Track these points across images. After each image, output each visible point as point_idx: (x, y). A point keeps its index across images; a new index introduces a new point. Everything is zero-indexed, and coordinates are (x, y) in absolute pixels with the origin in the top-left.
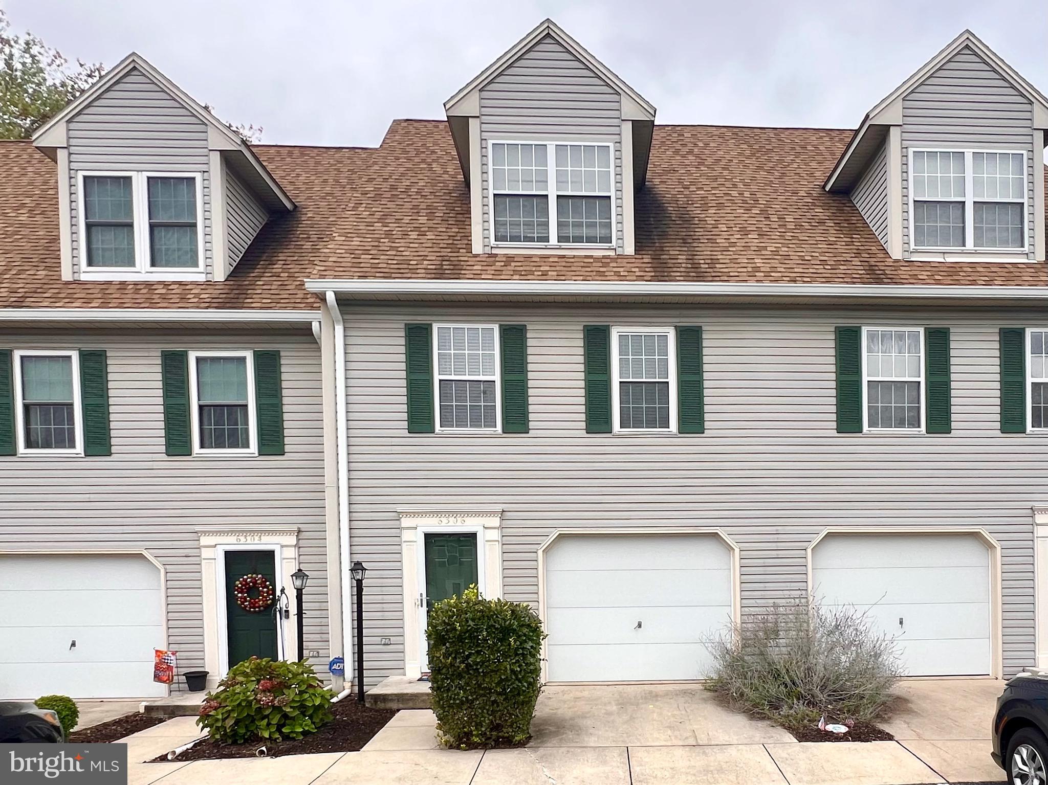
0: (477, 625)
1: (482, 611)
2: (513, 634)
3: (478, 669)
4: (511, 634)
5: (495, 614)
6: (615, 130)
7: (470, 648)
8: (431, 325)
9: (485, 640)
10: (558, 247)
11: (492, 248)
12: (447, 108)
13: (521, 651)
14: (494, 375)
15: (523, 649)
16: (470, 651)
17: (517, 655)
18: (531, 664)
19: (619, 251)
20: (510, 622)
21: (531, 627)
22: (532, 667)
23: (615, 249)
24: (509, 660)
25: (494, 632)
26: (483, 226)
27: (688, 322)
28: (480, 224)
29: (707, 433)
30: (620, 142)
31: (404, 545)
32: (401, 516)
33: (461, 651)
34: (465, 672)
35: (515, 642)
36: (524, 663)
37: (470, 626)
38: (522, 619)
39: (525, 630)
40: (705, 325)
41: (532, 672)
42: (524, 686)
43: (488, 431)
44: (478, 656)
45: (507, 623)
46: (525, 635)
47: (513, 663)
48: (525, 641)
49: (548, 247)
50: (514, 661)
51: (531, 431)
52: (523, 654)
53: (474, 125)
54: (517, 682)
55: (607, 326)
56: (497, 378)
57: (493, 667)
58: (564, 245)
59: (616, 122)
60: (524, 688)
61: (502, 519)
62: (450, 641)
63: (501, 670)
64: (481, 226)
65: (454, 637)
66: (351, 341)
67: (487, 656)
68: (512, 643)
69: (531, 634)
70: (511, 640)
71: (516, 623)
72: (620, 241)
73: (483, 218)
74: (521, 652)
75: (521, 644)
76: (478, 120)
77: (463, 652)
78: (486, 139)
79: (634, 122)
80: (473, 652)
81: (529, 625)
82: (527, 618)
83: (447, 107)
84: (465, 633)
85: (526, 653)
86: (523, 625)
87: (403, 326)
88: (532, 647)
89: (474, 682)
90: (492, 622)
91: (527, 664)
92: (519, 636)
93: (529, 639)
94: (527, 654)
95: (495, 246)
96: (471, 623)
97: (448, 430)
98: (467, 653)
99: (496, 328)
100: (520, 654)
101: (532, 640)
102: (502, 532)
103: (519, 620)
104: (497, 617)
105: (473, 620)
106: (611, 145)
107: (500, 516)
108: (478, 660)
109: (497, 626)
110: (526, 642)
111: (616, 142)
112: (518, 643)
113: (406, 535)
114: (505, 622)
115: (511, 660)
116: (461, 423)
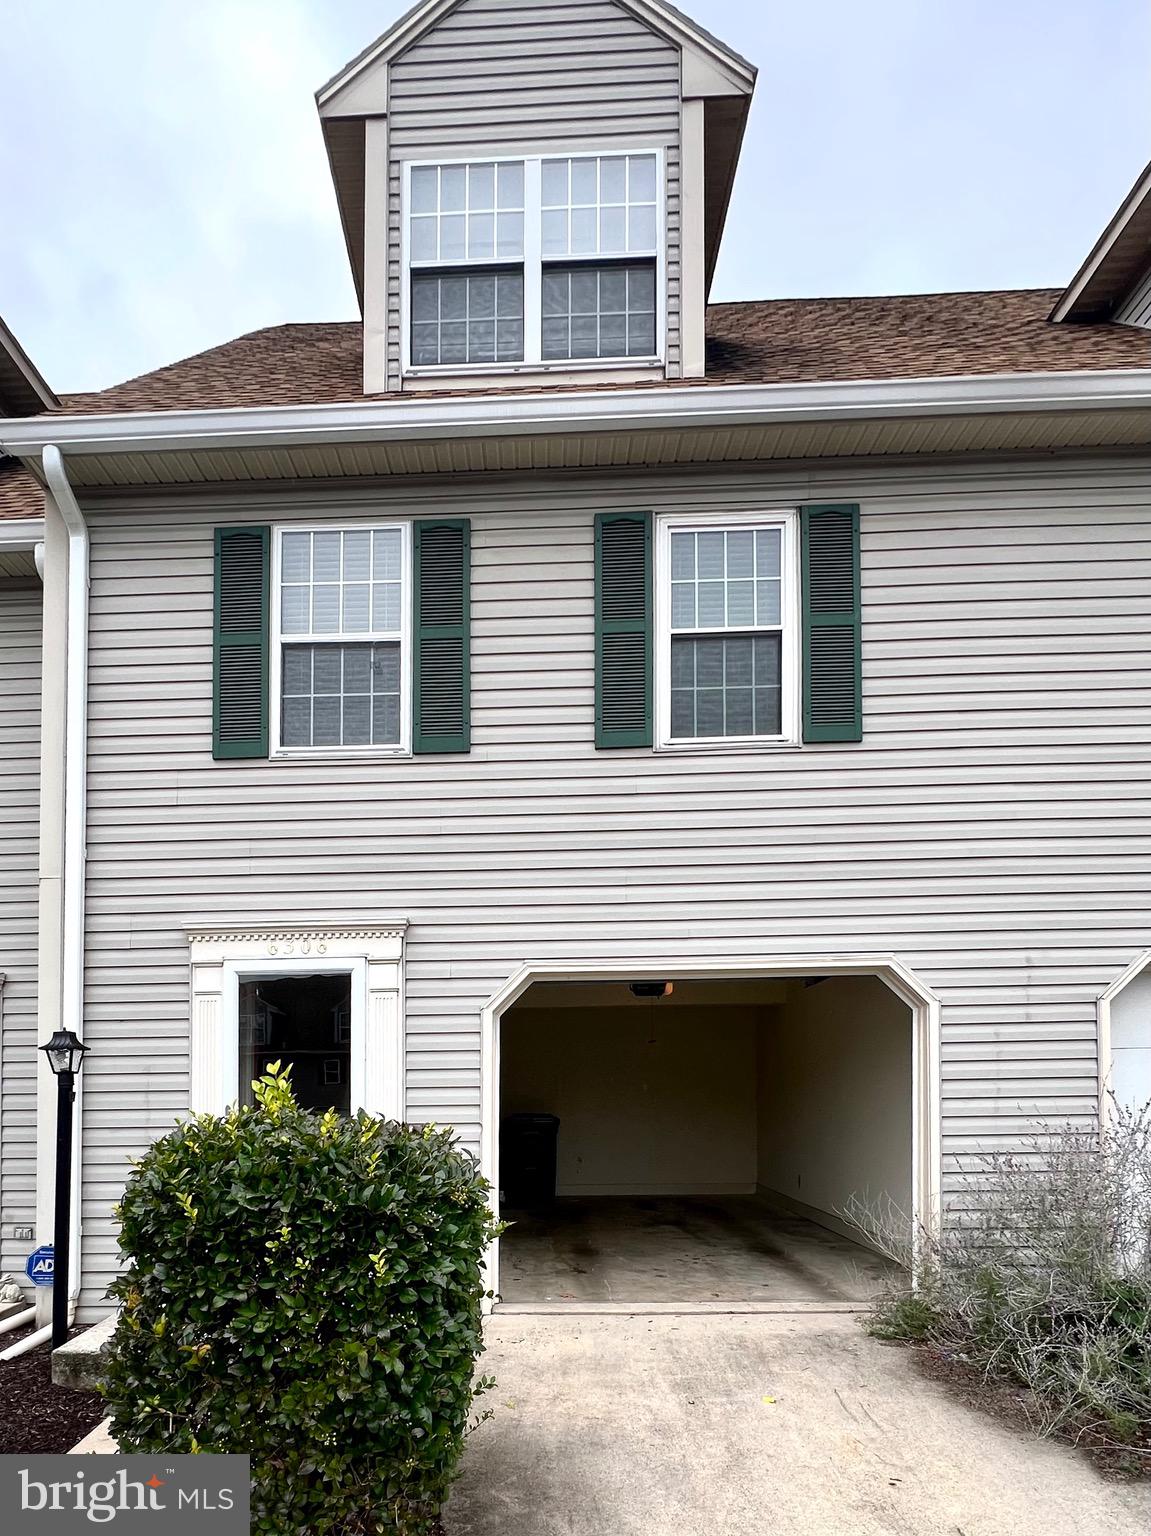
0: (262, 1200)
1: (284, 1151)
2: (387, 1232)
3: (259, 1360)
4: (379, 1234)
5: (329, 1161)
6: (669, 122)
7: (232, 1282)
8: (269, 529)
9: (285, 1256)
10: (542, 369)
11: (404, 379)
12: (320, 102)
13: (412, 1296)
14: (400, 630)
15: (420, 1286)
16: (230, 1295)
17: (399, 1308)
18: (449, 1337)
19: (672, 371)
20: (377, 1192)
21: (454, 1205)
22: (451, 1350)
23: (664, 368)
24: (366, 1329)
25: (318, 1227)
26: (388, 336)
27: (830, 494)
28: (381, 332)
29: (869, 741)
30: (677, 147)
31: (196, 1000)
32: (191, 939)
33: (200, 1294)
34: (212, 1371)
35: (391, 1263)
36: (422, 1336)
37: (234, 1203)
38: (423, 1178)
39: (430, 1217)
40: (864, 503)
41: (449, 1365)
42: (418, 1423)
43: (385, 749)
44: (260, 1311)
45: (368, 1192)
46: (429, 1233)
47: (381, 1342)
48: (431, 1259)
49: (521, 370)
50: (383, 1334)
51: (474, 750)
52: (420, 1307)
53: (375, 135)
54: (395, 1407)
55: (645, 512)
56: (405, 635)
57: (311, 1353)
58: (556, 364)
59: (670, 106)
60: (418, 1432)
61: (407, 943)
62: (167, 1256)
63: (338, 1366)
64: (383, 335)
65: (180, 1242)
66: (101, 570)
67: (290, 1314)
68: (381, 1266)
69: (453, 1228)
70: (373, 1257)
71: (399, 1193)
72: (674, 351)
73: (388, 320)
74: (414, 1299)
75: (414, 1267)
76: (382, 126)
77: (209, 1298)
78: (398, 162)
79: (709, 101)
80: (242, 1297)
81: (445, 1198)
82: (441, 1175)
83: (322, 99)
84: (215, 1230)
85: (429, 1300)
86: (423, 1200)
87: (210, 535)
88: (454, 1276)
89: (242, 1407)
90: (313, 1191)
91: (431, 1343)
92: (408, 1241)
93: (443, 1249)
94: (435, 1303)
95: (411, 375)
96: (239, 1194)
97: (297, 752)
98: (219, 1302)
99: (406, 529)
100: (411, 1305)
101: (454, 1252)
102: (405, 971)
103: (411, 1185)
104: (334, 1171)
105: (251, 1181)
106: (660, 153)
107: (402, 934)
108: (259, 1329)
109: (329, 1205)
110: (433, 1260)
111: (669, 147)
112: (402, 1268)
113: (202, 980)
114: (361, 1189)
115: (376, 1328)
116: (326, 736)
